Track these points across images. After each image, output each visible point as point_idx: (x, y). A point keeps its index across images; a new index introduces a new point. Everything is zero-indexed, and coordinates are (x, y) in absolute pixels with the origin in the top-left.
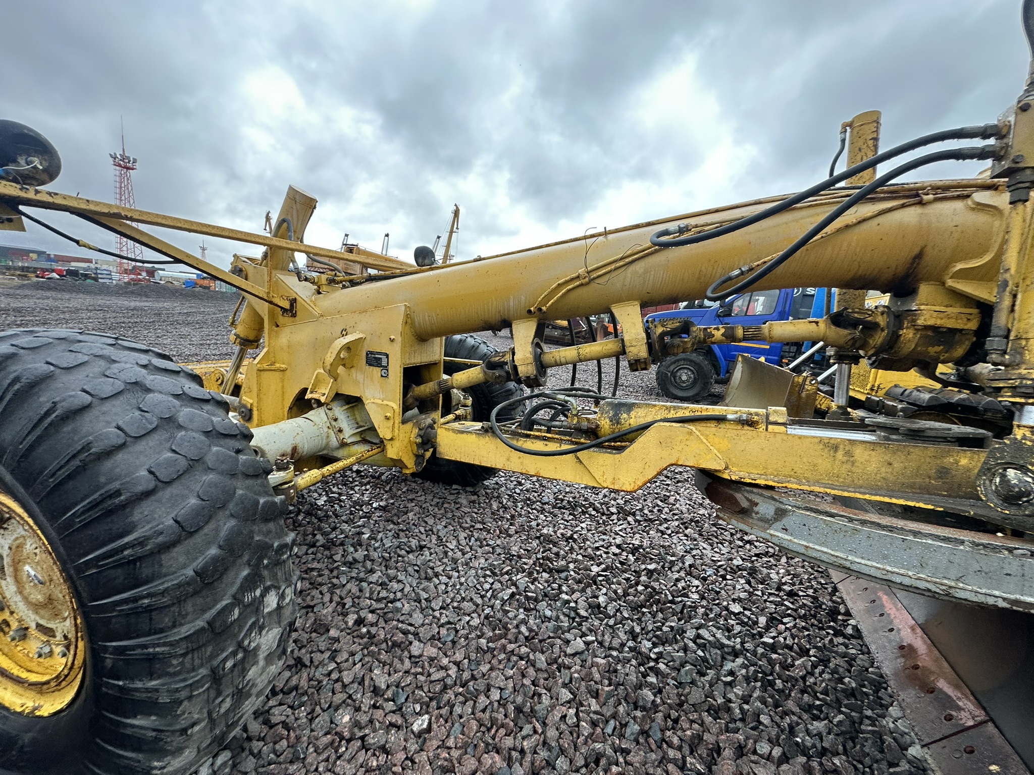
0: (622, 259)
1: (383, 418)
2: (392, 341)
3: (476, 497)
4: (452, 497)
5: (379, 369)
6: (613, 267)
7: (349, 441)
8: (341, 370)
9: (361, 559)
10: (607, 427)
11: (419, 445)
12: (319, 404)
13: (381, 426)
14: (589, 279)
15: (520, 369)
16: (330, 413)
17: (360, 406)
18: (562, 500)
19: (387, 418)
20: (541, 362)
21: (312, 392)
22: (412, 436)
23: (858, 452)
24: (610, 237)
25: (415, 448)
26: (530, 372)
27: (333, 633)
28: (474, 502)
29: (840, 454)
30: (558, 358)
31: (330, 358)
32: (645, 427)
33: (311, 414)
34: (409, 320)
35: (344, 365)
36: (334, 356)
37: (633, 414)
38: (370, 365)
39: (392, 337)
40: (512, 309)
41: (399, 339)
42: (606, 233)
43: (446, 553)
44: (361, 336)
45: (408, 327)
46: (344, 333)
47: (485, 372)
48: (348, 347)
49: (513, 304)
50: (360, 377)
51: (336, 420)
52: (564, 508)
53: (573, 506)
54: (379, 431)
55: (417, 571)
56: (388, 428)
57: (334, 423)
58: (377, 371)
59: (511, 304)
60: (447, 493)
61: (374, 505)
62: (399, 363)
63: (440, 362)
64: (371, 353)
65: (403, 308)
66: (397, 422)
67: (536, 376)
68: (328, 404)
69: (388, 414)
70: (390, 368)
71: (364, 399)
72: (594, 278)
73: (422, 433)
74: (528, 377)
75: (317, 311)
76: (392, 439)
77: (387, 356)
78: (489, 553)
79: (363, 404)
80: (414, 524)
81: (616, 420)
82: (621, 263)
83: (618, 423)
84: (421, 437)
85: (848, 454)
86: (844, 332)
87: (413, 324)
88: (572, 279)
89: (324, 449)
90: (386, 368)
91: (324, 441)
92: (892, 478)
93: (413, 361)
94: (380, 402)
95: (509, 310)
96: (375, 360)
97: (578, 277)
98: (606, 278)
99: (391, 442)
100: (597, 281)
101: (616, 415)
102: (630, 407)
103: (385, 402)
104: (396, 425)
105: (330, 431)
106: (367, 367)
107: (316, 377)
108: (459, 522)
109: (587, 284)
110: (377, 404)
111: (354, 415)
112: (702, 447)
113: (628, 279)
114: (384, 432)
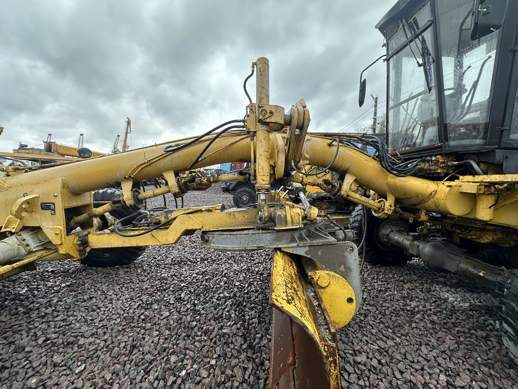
0: (161, 155)
1: (54, 234)
2: (56, 196)
3: (129, 269)
4: (115, 272)
5: (49, 211)
6: (158, 158)
7: (34, 250)
8: (24, 214)
9: (51, 312)
10: (163, 220)
11: (79, 245)
12: (12, 234)
13: (54, 238)
14: (150, 163)
15: (126, 202)
16: (19, 238)
17: (41, 231)
18: (175, 261)
19: (57, 234)
20: (137, 198)
21: (5, 228)
22: (75, 241)
23: (237, 215)
24: (158, 146)
25: (77, 247)
26: (131, 203)
27: (27, 349)
28: (127, 272)
29: (232, 216)
30: (145, 196)
31: (15, 208)
32: (175, 218)
33: (6, 240)
34: (65, 185)
35: (26, 211)
36: (17, 207)
37: (173, 214)
38: (44, 209)
39: (56, 195)
40: (119, 177)
41: (60, 195)
42: (156, 145)
43: (106, 298)
44: (36, 195)
45: (65, 189)
46: (25, 195)
47: (111, 206)
48: (28, 202)
49: (119, 175)
50: (38, 216)
51: (24, 240)
52: (176, 264)
53: (179, 263)
54: (53, 242)
55: (87, 309)
56: (58, 239)
57: (23, 242)
58: (48, 212)
59: (118, 175)
60: (111, 271)
61: (62, 286)
62: (61, 206)
63: (91, 204)
64: (44, 203)
65: (61, 180)
66: (63, 235)
67: (135, 204)
68: (17, 233)
69: (57, 232)
70: (56, 209)
71: (42, 227)
72: (151, 163)
73: (81, 239)
74: (131, 205)
75: (7, 185)
76: (61, 244)
77: (54, 204)
78: (131, 291)
79: (42, 229)
80: (88, 289)
81: (166, 217)
82: (161, 157)
83: (167, 218)
84: (81, 241)
85: (234, 215)
86: (242, 177)
87: (68, 188)
88: (143, 164)
89: (16, 257)
90: (54, 210)
91: (16, 252)
92: (245, 221)
93: (71, 205)
94: (52, 227)
95: (117, 178)
96: (46, 207)
97: (145, 163)
98: (156, 163)
99: (61, 246)
100: (154, 164)
101: (167, 215)
102: (171, 211)
103: (55, 227)
104: (63, 237)
105: (21, 246)
106: (42, 211)
107: (8, 220)
108: (116, 282)
109: (149, 165)
110: (50, 228)
111: (38, 236)
112: (194, 221)
113: (166, 163)
114: (56, 241)
